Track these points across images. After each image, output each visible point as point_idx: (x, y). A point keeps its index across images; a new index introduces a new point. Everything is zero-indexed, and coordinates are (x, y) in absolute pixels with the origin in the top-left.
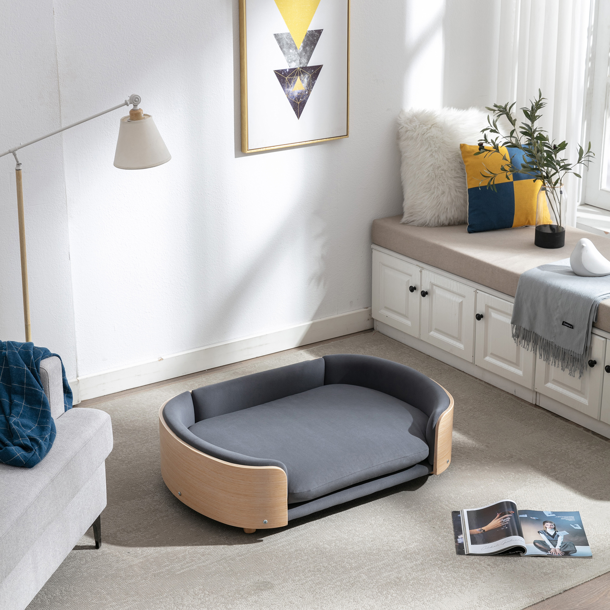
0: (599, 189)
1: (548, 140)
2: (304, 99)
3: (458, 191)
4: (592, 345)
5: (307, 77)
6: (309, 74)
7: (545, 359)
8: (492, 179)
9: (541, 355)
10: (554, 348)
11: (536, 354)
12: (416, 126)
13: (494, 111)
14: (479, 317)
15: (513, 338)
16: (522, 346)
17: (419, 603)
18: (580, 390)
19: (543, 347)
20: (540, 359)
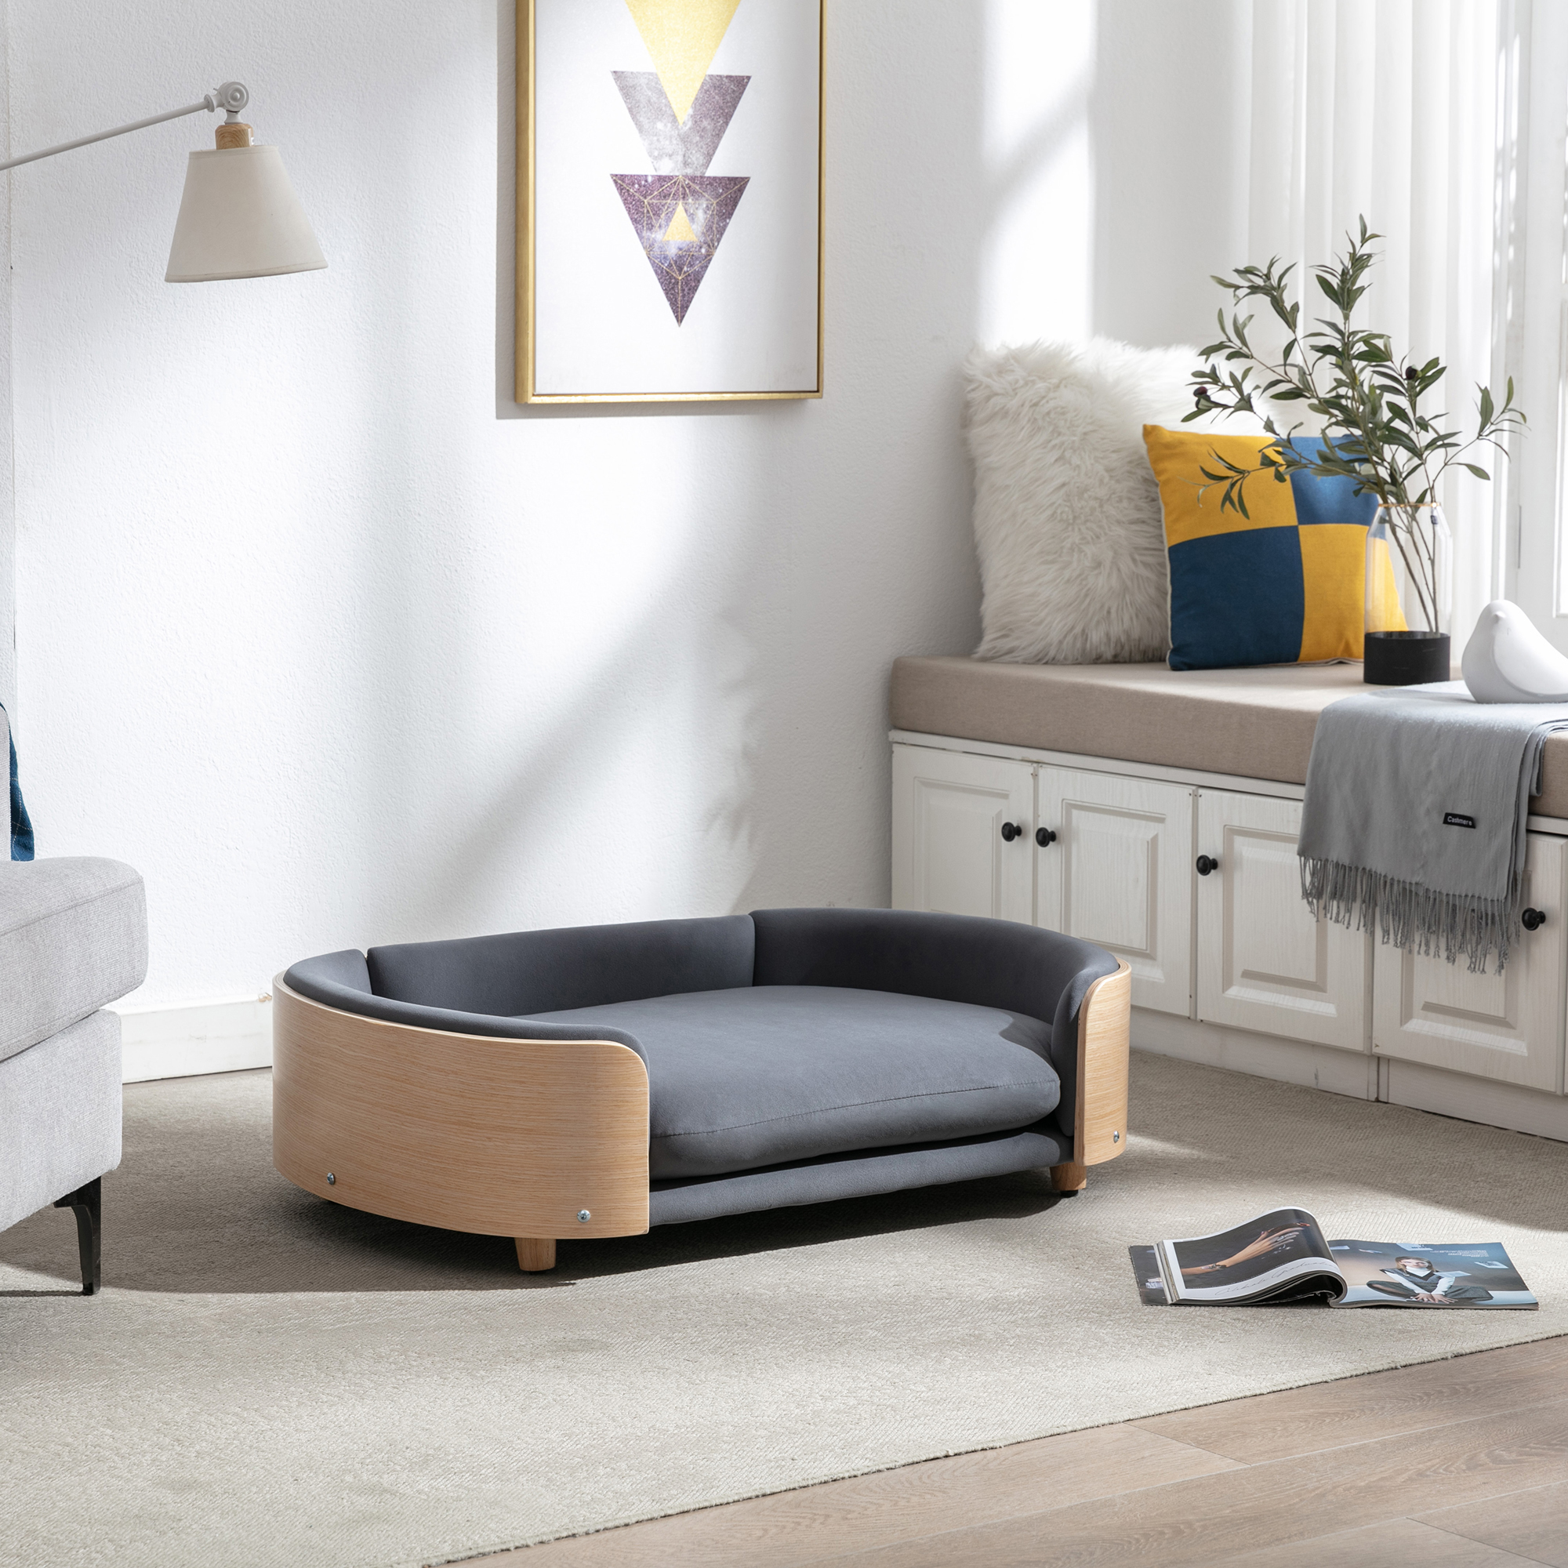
1: (1390, 359)
2: (697, 268)
3: (1141, 562)
4: (1529, 869)
5: (705, 206)
6: (709, 197)
7: (1399, 940)
8: (1233, 485)
9: (1386, 932)
10: (1422, 900)
11: (1372, 934)
12: (1017, 381)
13: (1237, 287)
14: (1206, 865)
15: (1305, 901)
16: (1331, 919)
17: (1033, 1369)
18: (1501, 1015)
19: (1391, 906)
20: (1385, 946)
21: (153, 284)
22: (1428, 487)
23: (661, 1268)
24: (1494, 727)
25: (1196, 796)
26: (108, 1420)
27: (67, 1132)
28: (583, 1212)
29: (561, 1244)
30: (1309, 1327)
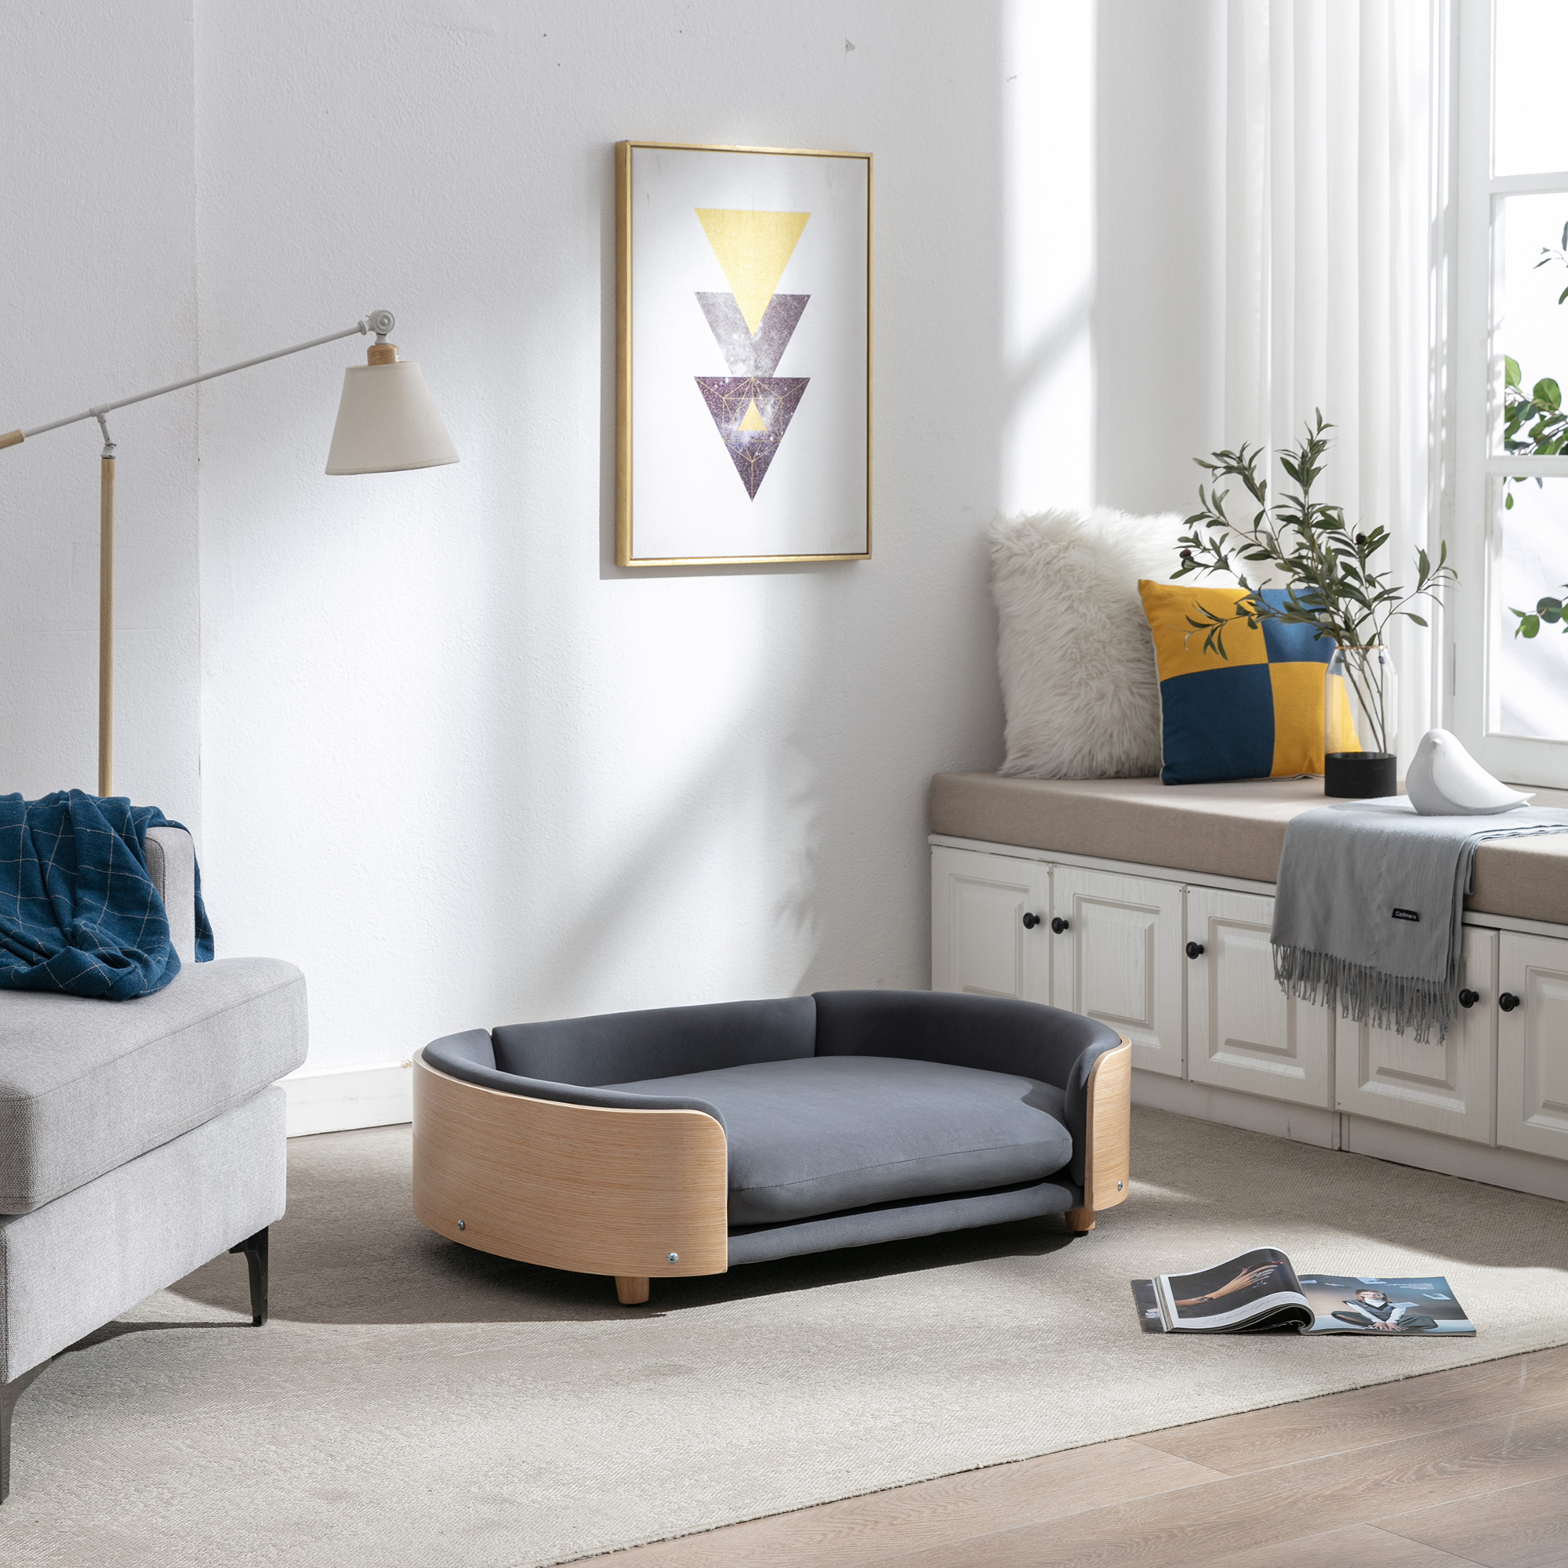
0: (1484, 735)
1: (1342, 527)
2: (766, 453)
3: (1137, 694)
4: (1465, 956)
5: (772, 402)
6: (776, 395)
7: (1357, 1015)
8: (1213, 631)
9: (1346, 1008)
11: (1334, 1009)
12: (1033, 544)
13: (1215, 468)
14: (1194, 950)
15: (1277, 981)
16: (1299, 996)
17: (1050, 1391)
18: (1443, 1078)
19: (1349, 987)
20: (1345, 1019)
21: (316, 472)
22: (1376, 632)
23: (738, 1301)
24: (1433, 836)
25: (1185, 892)
26: (273, 1437)
27: (240, 1190)
28: (672, 1255)
29: (653, 1282)
30: (1283, 1352)
